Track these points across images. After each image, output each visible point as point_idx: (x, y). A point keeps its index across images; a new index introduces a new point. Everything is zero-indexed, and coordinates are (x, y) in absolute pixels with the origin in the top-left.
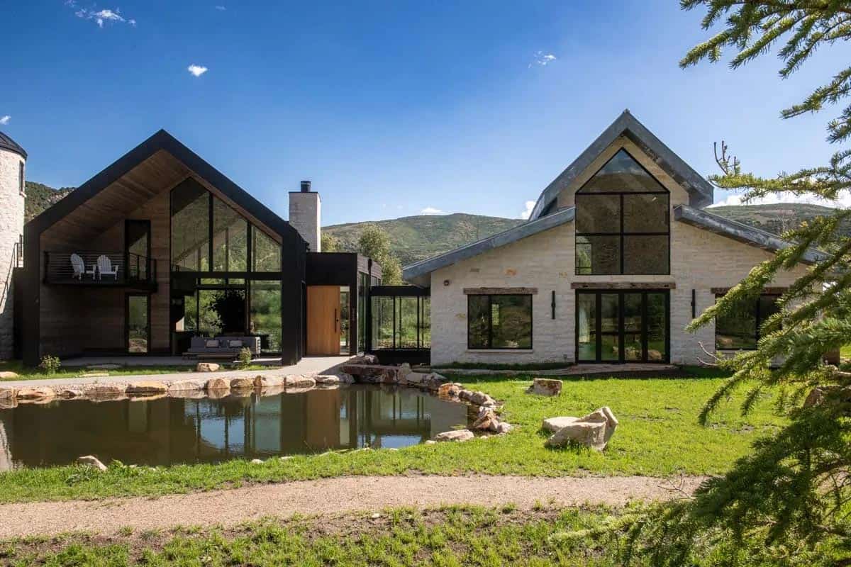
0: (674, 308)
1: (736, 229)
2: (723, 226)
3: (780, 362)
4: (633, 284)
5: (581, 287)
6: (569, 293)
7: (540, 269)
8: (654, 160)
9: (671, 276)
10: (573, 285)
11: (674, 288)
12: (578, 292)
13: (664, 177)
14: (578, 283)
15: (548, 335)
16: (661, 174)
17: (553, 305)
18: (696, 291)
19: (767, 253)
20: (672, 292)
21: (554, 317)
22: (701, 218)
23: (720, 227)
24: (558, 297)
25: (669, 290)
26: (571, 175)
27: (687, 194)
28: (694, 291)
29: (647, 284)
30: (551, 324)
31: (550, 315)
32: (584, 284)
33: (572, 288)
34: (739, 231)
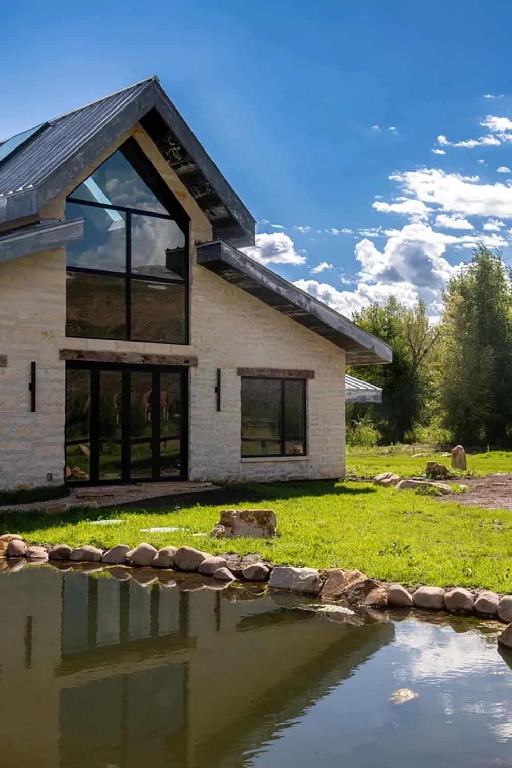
0: (195, 396)
1: (278, 284)
2: (265, 279)
3: (306, 472)
4: (146, 357)
5: (75, 357)
6: (57, 368)
7: (12, 323)
8: (175, 168)
9: (191, 347)
10: (63, 352)
11: (196, 365)
12: (69, 365)
13: (184, 195)
14: (70, 351)
15: (22, 439)
16: (180, 190)
17: (32, 387)
18: (221, 370)
19: (294, 321)
20: (192, 370)
21: (33, 409)
22: (242, 264)
23: (262, 280)
24: (39, 373)
25: (188, 367)
26: (78, 164)
27: (210, 226)
28: (219, 371)
29: (164, 358)
30: (28, 419)
31: (27, 405)
32: (79, 353)
33: (61, 359)
34: (281, 289)
